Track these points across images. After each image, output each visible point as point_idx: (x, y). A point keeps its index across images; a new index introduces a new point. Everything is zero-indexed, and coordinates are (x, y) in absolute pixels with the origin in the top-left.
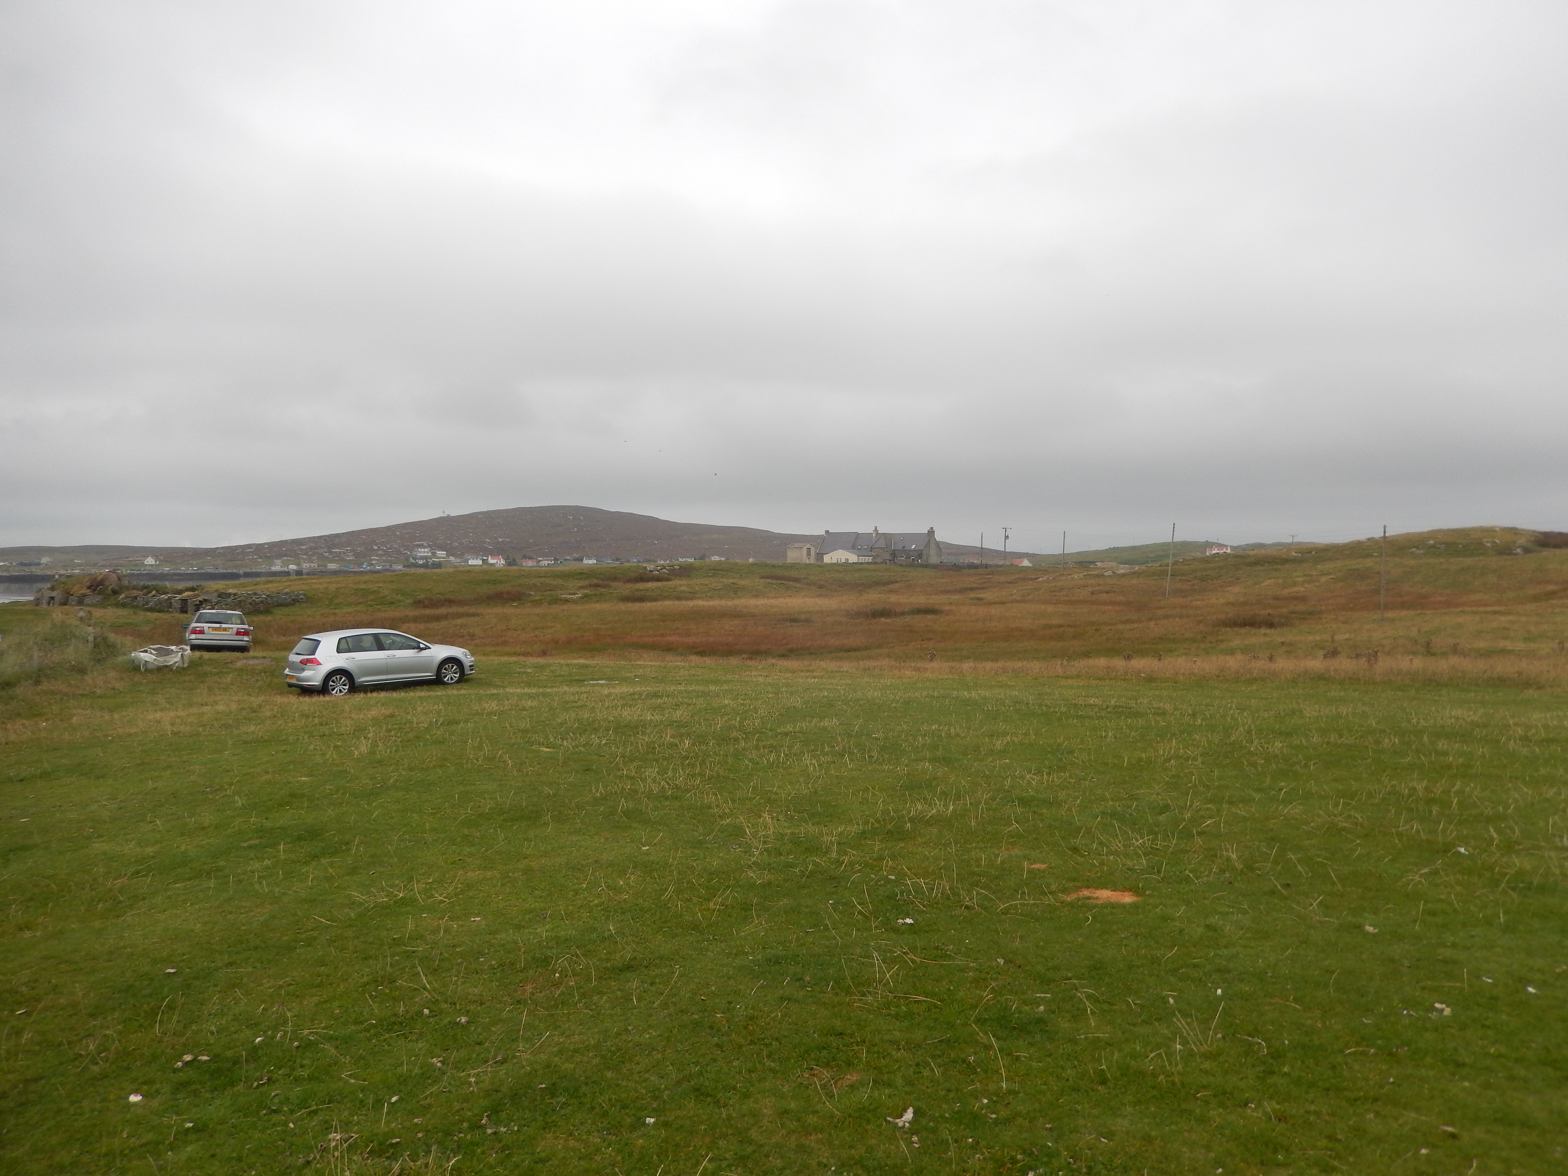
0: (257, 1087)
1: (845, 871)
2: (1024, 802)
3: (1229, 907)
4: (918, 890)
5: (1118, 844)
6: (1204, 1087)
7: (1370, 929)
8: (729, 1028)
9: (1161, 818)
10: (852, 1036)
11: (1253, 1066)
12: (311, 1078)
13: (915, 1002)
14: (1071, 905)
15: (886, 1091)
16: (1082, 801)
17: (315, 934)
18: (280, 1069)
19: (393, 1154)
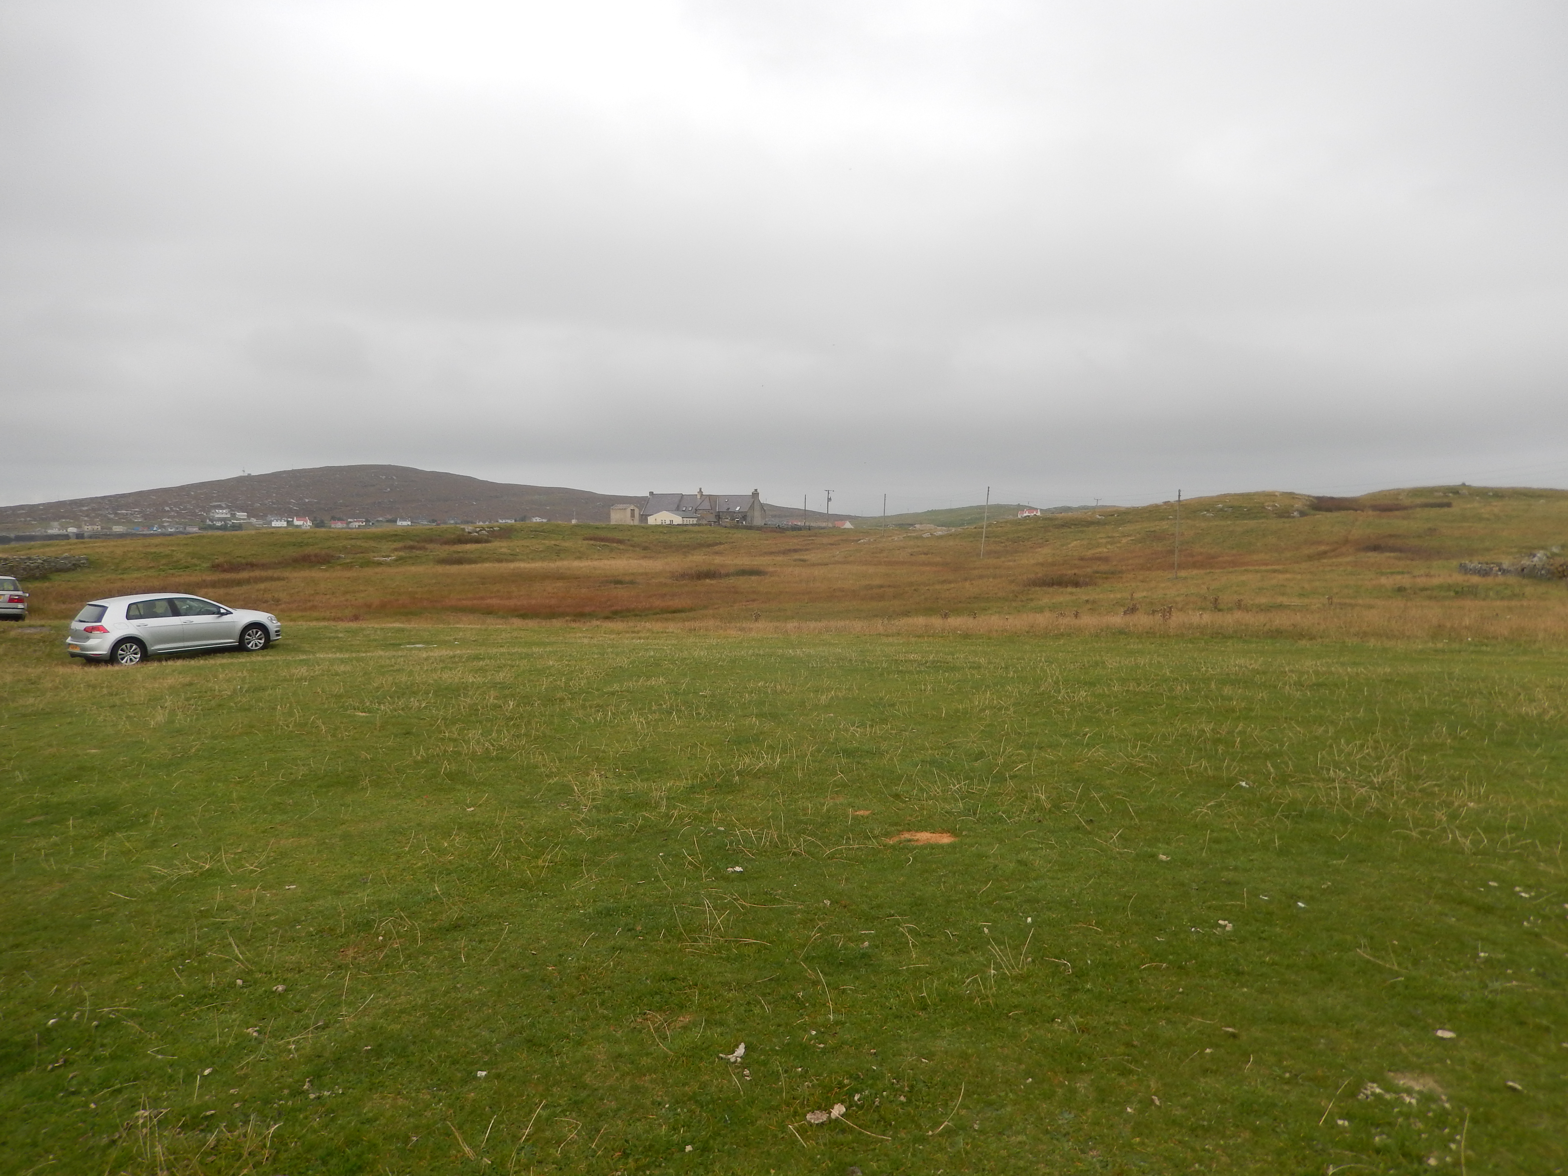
0: (52, 1070)
1: (674, 824)
2: (848, 753)
3: (1039, 843)
4: (747, 839)
5: (937, 789)
6: (1016, 1007)
7: (1163, 857)
8: (561, 979)
9: (977, 764)
10: (684, 980)
11: (1060, 985)
12: (113, 1057)
13: (746, 945)
14: (893, 847)
15: (719, 1030)
16: (903, 751)
17: (113, 910)
18: (78, 1049)
19: (207, 1126)
